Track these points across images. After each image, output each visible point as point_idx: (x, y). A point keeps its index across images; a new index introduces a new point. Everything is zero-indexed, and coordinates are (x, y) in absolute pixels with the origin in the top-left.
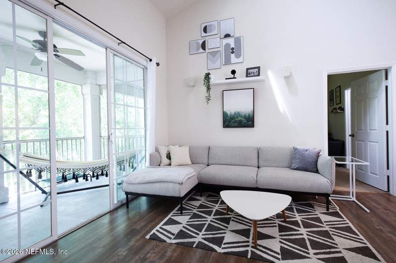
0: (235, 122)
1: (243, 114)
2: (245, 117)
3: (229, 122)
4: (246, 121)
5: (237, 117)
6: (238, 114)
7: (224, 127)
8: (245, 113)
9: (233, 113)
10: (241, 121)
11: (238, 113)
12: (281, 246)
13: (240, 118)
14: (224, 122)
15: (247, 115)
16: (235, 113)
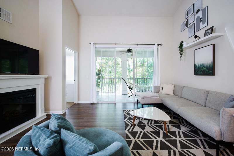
0: (201, 71)
1: (206, 65)
2: (207, 67)
3: (197, 71)
4: (207, 71)
5: (202, 68)
6: (202, 66)
7: (195, 75)
8: (207, 64)
9: (200, 64)
10: (204, 71)
11: (203, 64)
12: (138, 132)
13: (204, 68)
14: (195, 71)
15: (208, 65)
16: (201, 65)
